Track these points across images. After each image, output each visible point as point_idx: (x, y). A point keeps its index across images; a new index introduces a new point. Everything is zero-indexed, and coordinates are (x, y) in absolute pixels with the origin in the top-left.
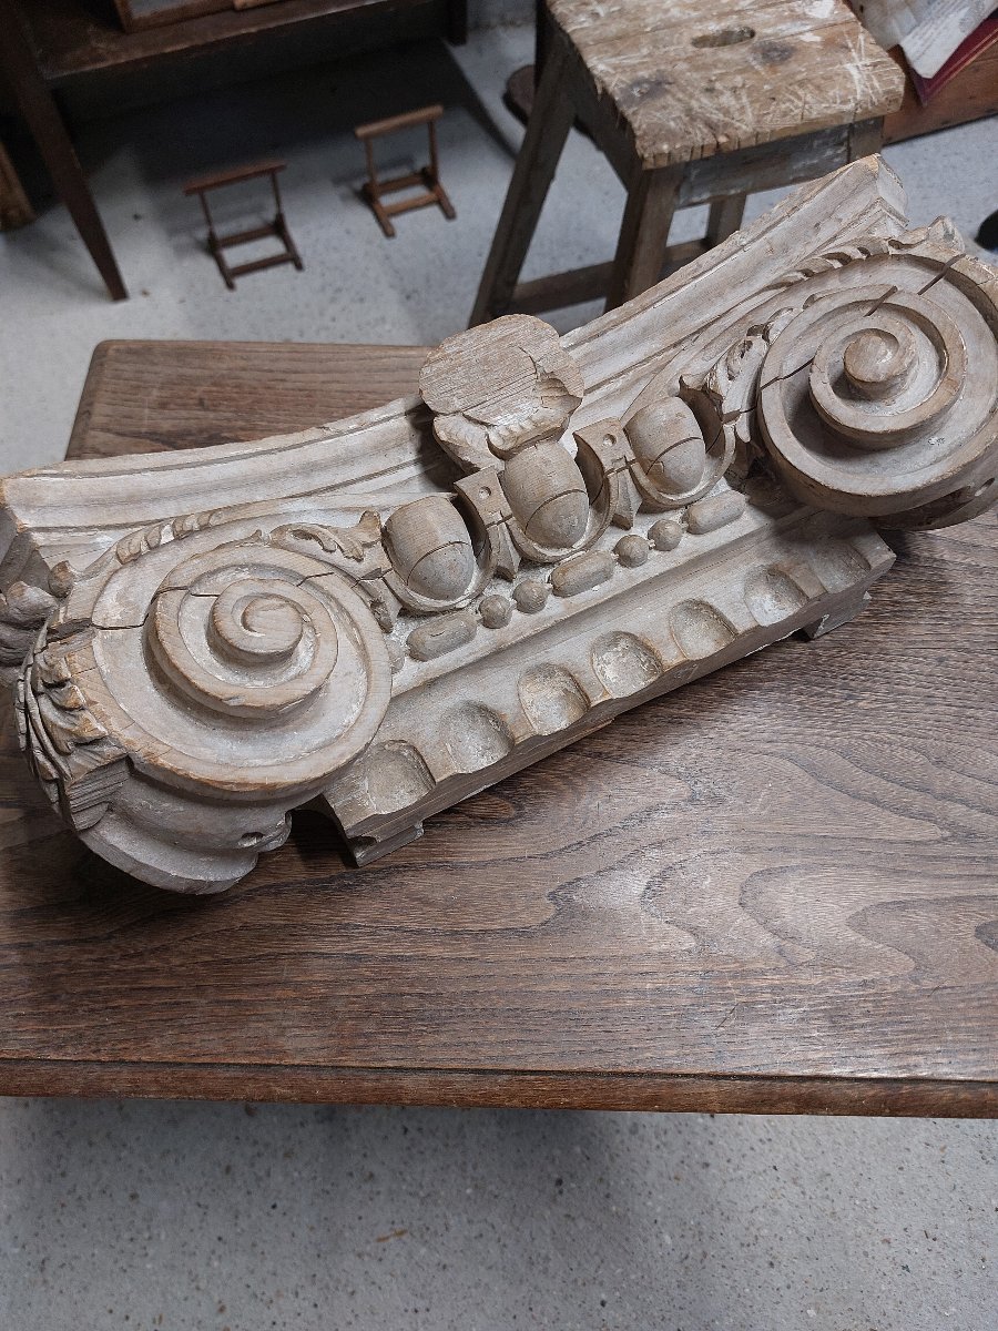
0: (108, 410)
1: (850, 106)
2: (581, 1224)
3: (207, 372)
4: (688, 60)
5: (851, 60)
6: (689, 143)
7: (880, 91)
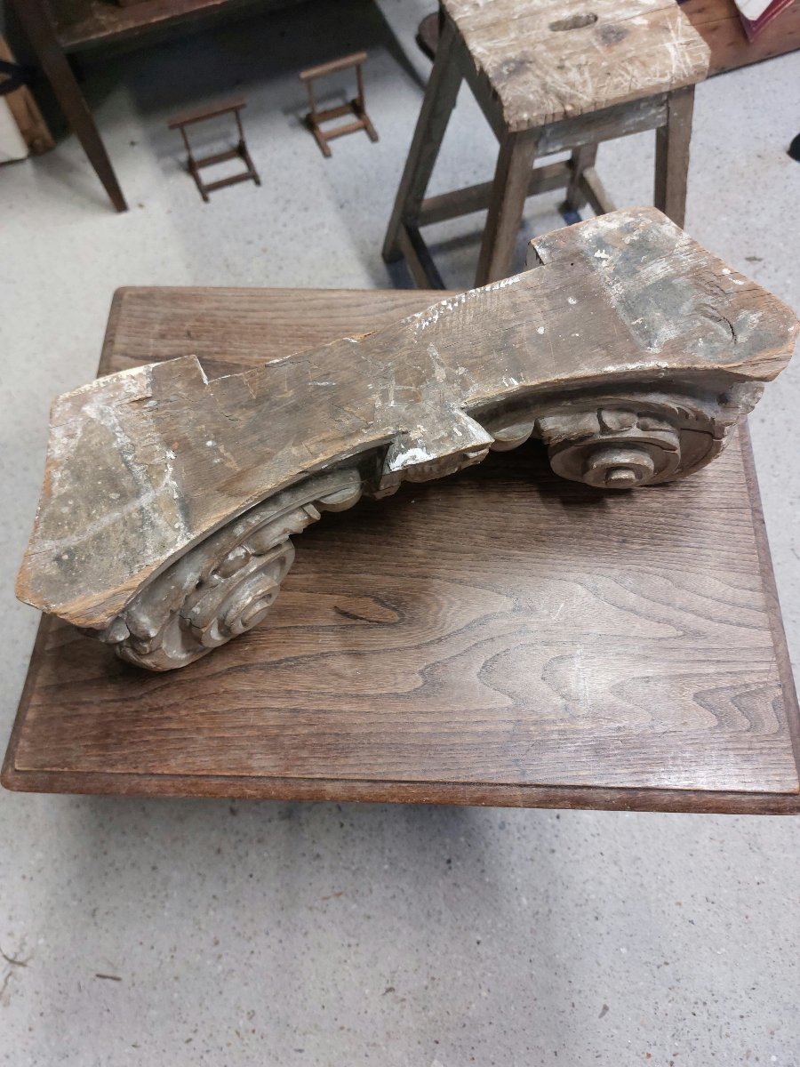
0: (125, 340)
1: (667, 79)
2: (464, 890)
3: (192, 312)
4: (545, 42)
5: (670, 40)
6: (543, 112)
7: (691, 66)
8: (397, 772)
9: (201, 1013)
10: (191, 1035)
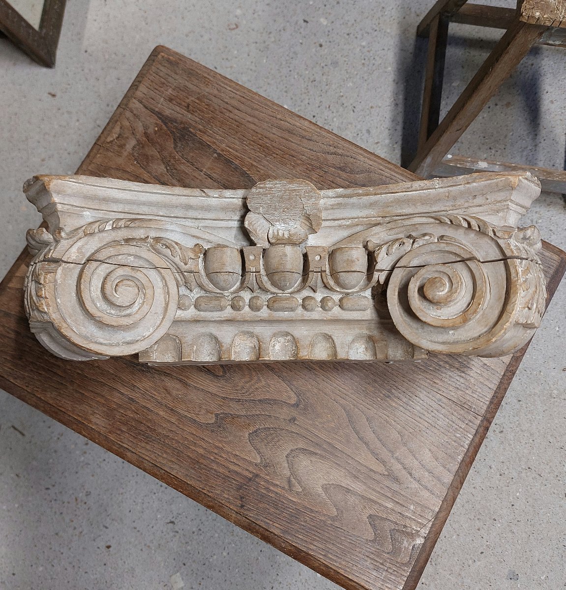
0: (145, 90)
6: (554, 17)
8: (171, 468)
9: (61, 478)
10: (50, 487)
